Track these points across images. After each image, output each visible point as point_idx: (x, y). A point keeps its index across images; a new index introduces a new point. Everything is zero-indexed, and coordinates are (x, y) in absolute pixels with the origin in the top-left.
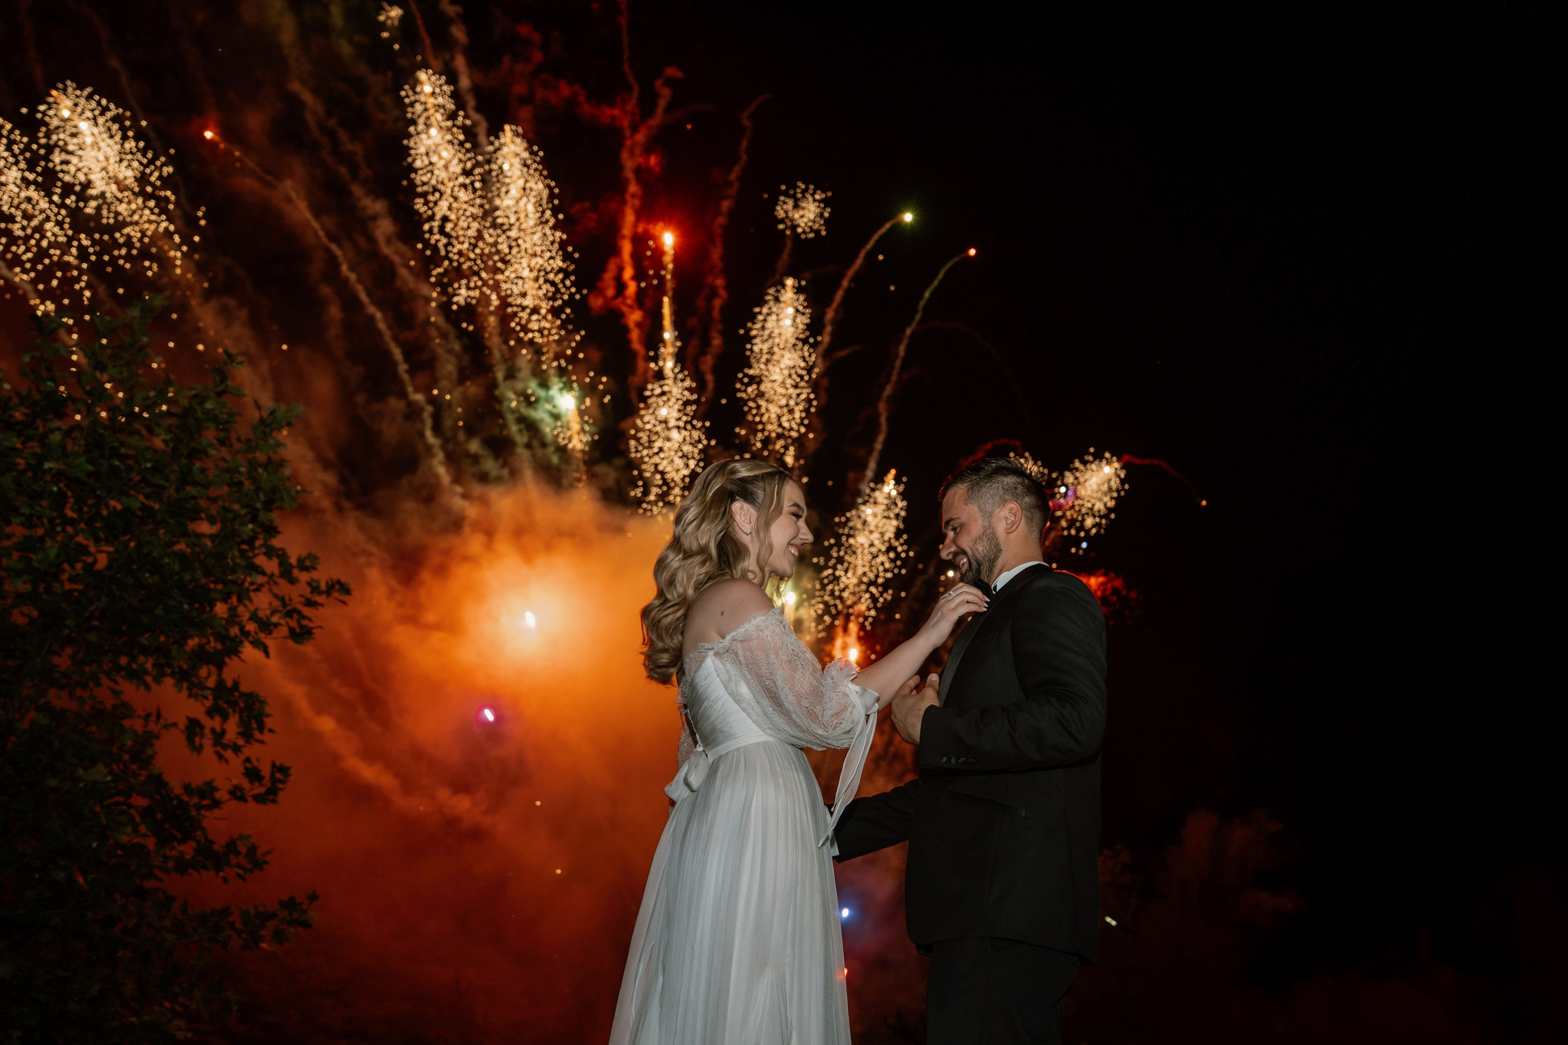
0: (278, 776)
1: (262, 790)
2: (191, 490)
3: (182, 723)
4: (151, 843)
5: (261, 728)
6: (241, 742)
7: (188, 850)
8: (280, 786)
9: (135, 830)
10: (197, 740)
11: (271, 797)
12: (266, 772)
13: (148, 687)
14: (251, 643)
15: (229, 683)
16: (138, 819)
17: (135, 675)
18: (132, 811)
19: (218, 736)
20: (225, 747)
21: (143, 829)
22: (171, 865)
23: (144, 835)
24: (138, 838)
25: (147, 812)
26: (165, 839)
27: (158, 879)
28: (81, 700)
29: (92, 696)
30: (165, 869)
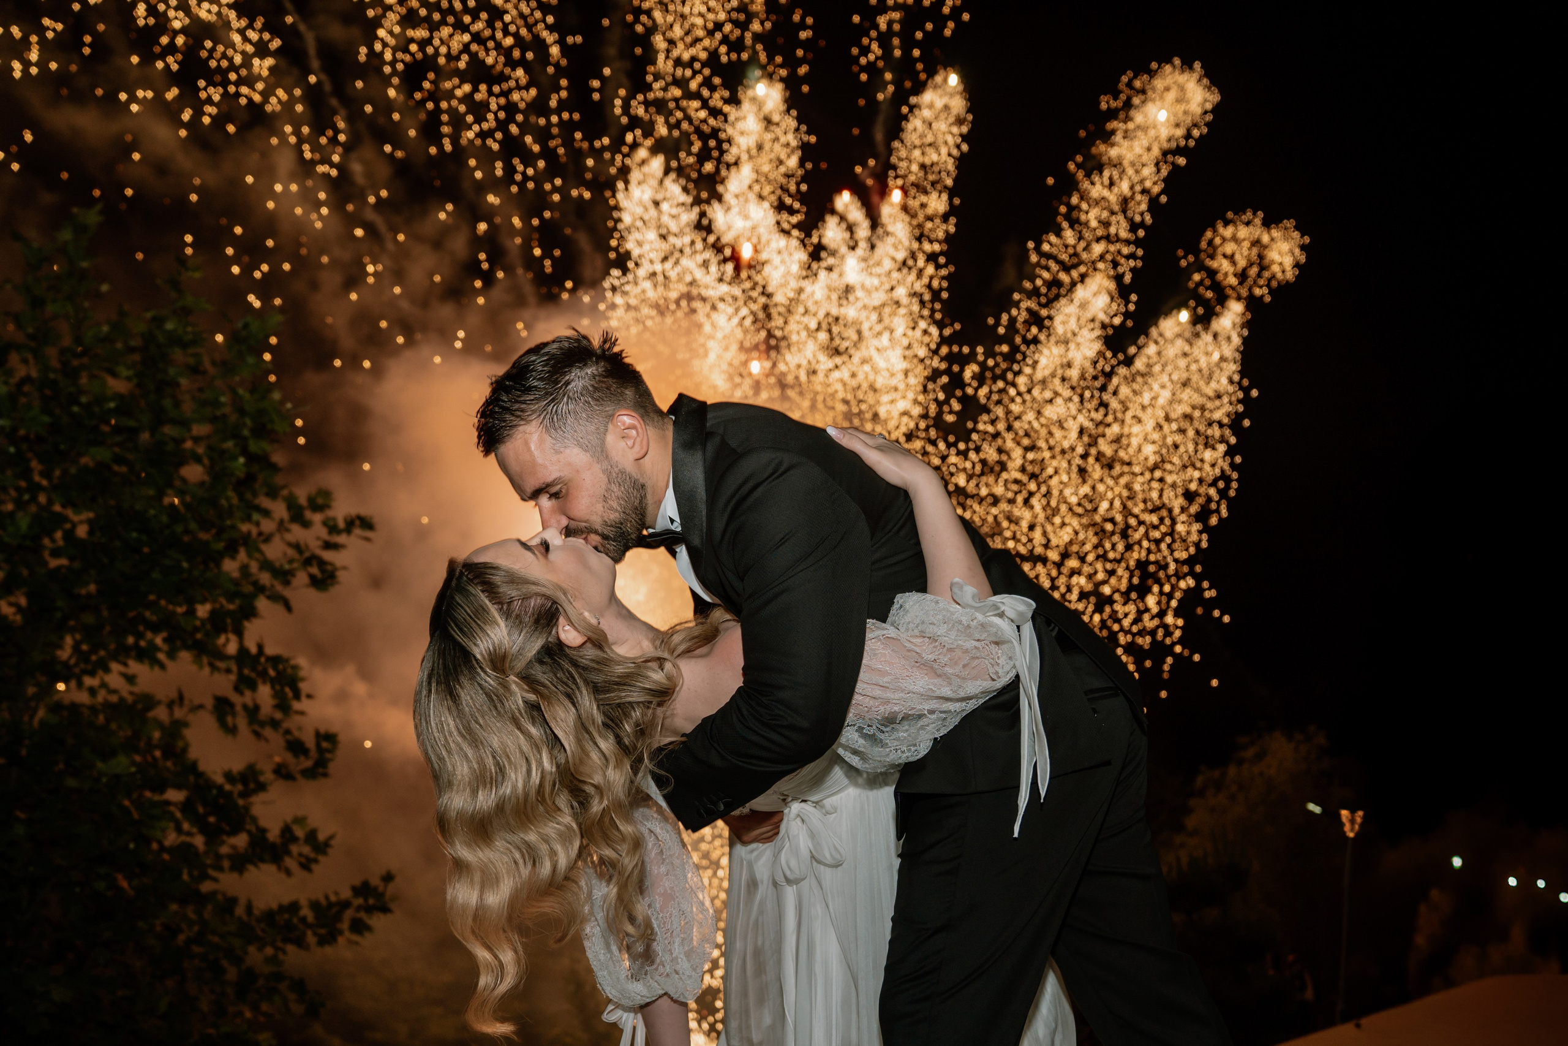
0: (325, 745)
1: (309, 763)
2: (168, 430)
3: (209, 703)
4: (199, 841)
5: (297, 696)
6: (278, 715)
7: (241, 841)
8: (328, 756)
9: (179, 830)
10: (229, 719)
11: (321, 770)
12: (310, 742)
13: (162, 666)
14: (269, 598)
15: (254, 650)
16: (178, 815)
17: (146, 655)
18: (172, 808)
19: (253, 712)
20: (262, 724)
21: (186, 826)
22: (226, 864)
23: (189, 834)
24: (183, 838)
25: (187, 807)
26: (213, 836)
27: (216, 880)
28: (92, 691)
29: (104, 685)
30: (221, 869)
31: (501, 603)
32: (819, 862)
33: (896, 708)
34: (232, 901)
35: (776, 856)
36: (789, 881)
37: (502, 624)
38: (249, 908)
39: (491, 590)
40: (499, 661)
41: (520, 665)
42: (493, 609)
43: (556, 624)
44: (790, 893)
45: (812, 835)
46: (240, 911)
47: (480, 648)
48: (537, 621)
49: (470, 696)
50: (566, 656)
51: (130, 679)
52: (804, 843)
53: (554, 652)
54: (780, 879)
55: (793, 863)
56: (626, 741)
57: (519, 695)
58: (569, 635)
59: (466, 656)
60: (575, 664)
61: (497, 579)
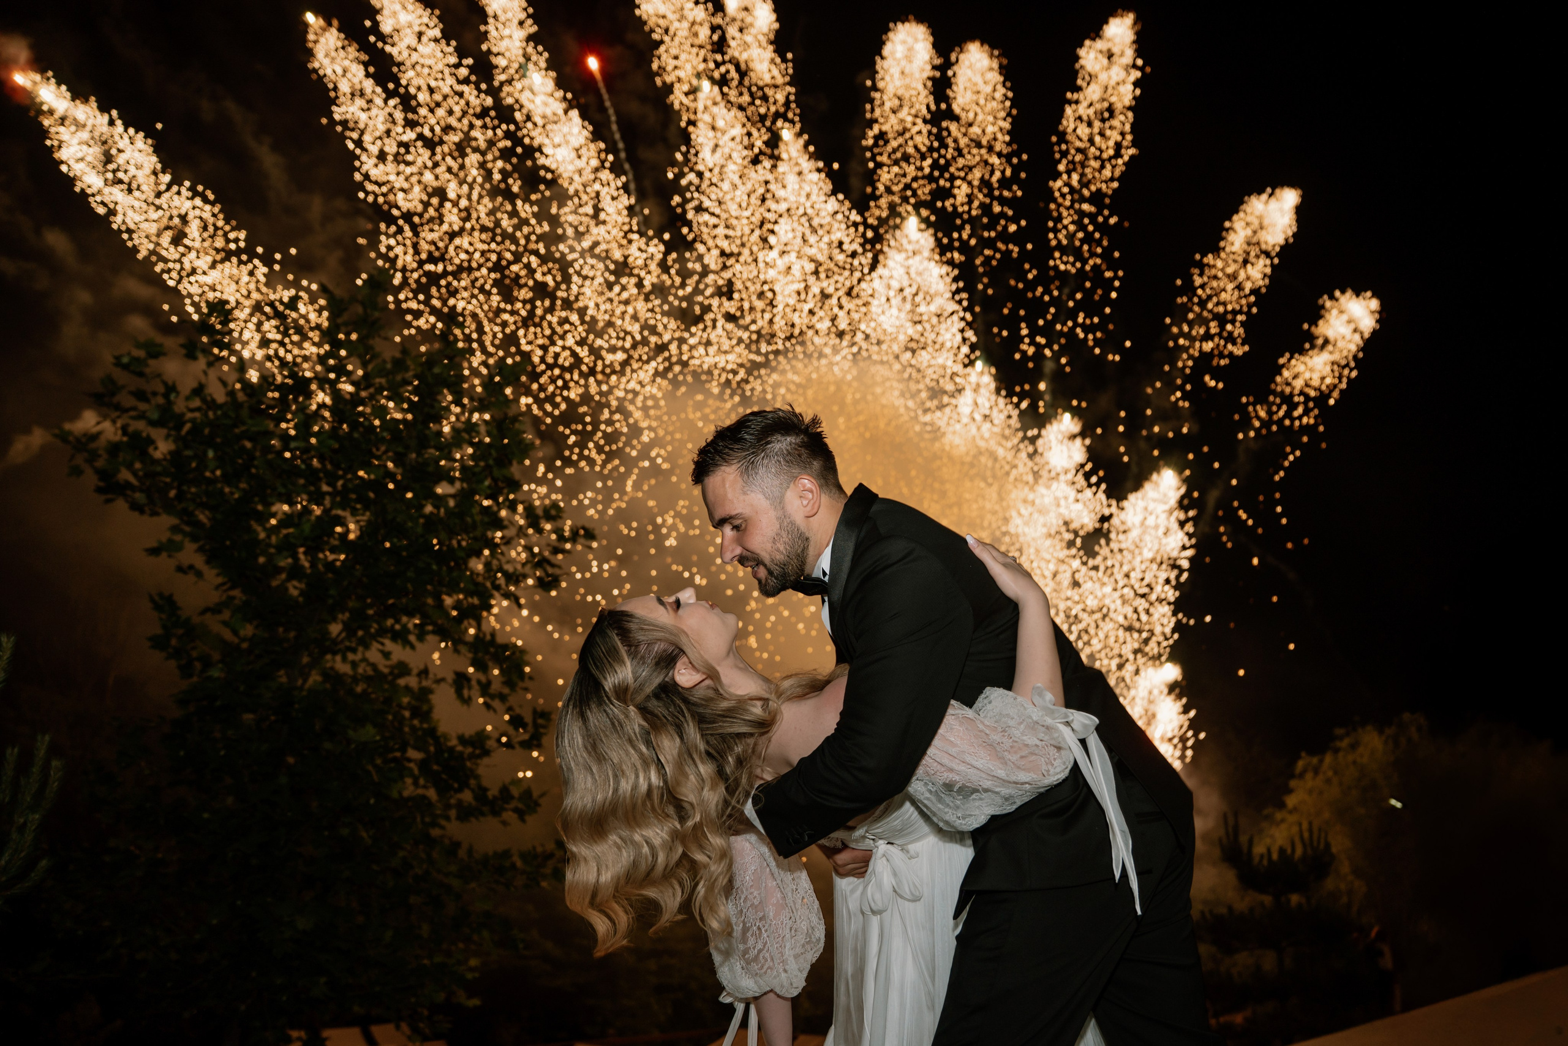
0: (540, 721)
1: (526, 736)
3: (451, 678)
4: (432, 794)
5: (522, 676)
6: (506, 691)
7: (467, 796)
8: (542, 731)
9: (416, 783)
10: (466, 692)
11: (536, 743)
12: (528, 718)
13: (413, 647)
14: (503, 595)
15: (488, 637)
16: (416, 771)
17: (401, 637)
18: (412, 765)
19: (485, 688)
20: (492, 697)
21: (422, 781)
22: (453, 813)
23: (425, 787)
24: (420, 791)
25: (423, 765)
26: (443, 790)
27: (443, 828)
28: (354, 665)
29: (364, 660)
30: (448, 818)
31: (630, 646)
32: (901, 897)
33: (957, 778)
34: (457, 845)
35: (865, 888)
36: (874, 912)
37: (628, 663)
38: (470, 851)
39: (625, 635)
40: (623, 693)
41: (639, 698)
42: (623, 650)
43: (673, 667)
44: (875, 921)
45: (895, 874)
46: (462, 853)
47: (609, 682)
48: (657, 664)
49: (596, 718)
50: (679, 693)
51: (387, 655)
52: (887, 880)
53: (669, 690)
54: (866, 909)
55: (878, 897)
56: (728, 770)
57: (635, 722)
58: (685, 677)
59: (598, 686)
60: (686, 701)
61: (633, 626)
